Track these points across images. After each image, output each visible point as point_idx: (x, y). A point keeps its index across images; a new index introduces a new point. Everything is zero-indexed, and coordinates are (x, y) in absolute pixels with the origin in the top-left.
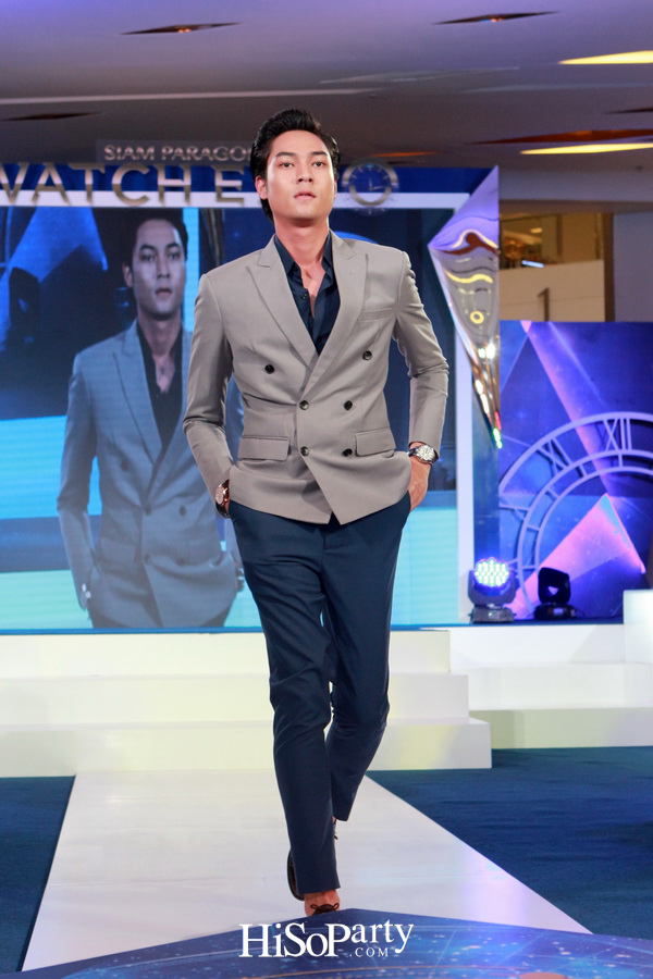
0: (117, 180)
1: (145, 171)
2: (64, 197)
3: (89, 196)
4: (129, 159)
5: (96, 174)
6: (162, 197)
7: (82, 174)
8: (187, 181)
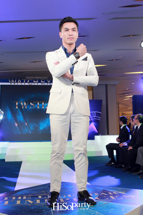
0: (28, 81)
1: (32, 80)
2: (21, 84)
3: (25, 84)
4: (30, 79)
5: (25, 81)
6: (34, 84)
7: (24, 81)
8: (37, 82)
